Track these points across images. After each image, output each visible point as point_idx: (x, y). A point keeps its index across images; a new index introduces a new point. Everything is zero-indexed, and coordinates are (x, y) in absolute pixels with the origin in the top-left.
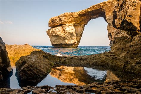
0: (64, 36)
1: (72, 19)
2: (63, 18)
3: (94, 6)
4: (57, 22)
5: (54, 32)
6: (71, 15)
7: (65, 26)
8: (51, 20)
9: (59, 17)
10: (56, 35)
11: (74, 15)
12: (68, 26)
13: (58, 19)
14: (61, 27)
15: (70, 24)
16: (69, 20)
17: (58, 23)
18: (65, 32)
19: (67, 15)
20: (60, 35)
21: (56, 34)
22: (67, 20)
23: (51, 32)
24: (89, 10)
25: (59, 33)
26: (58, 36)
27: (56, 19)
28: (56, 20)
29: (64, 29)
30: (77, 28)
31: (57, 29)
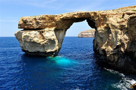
0: (43, 43)
1: (53, 23)
2: (42, 21)
3: (83, 14)
4: (33, 24)
5: (28, 37)
6: (52, 19)
7: (44, 31)
8: (22, 20)
9: (35, 19)
10: (32, 41)
11: (56, 18)
12: (47, 31)
13: (34, 22)
14: (38, 32)
15: (50, 29)
16: (49, 24)
17: (33, 27)
18: (44, 38)
19: (47, 18)
20: (37, 42)
21: (30, 40)
22: (46, 24)
23: (24, 37)
24: (76, 17)
25: (35, 39)
26: (34, 43)
27: (30, 20)
28: (31, 22)
29: (42, 35)
30: (58, 33)
31: (33, 34)
